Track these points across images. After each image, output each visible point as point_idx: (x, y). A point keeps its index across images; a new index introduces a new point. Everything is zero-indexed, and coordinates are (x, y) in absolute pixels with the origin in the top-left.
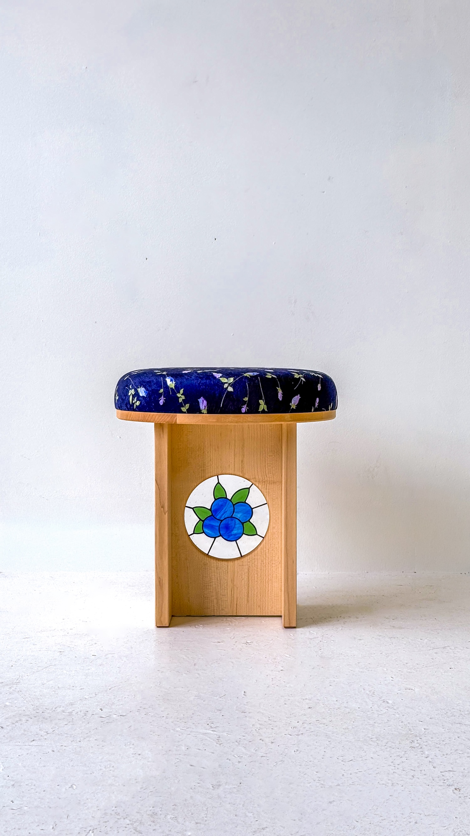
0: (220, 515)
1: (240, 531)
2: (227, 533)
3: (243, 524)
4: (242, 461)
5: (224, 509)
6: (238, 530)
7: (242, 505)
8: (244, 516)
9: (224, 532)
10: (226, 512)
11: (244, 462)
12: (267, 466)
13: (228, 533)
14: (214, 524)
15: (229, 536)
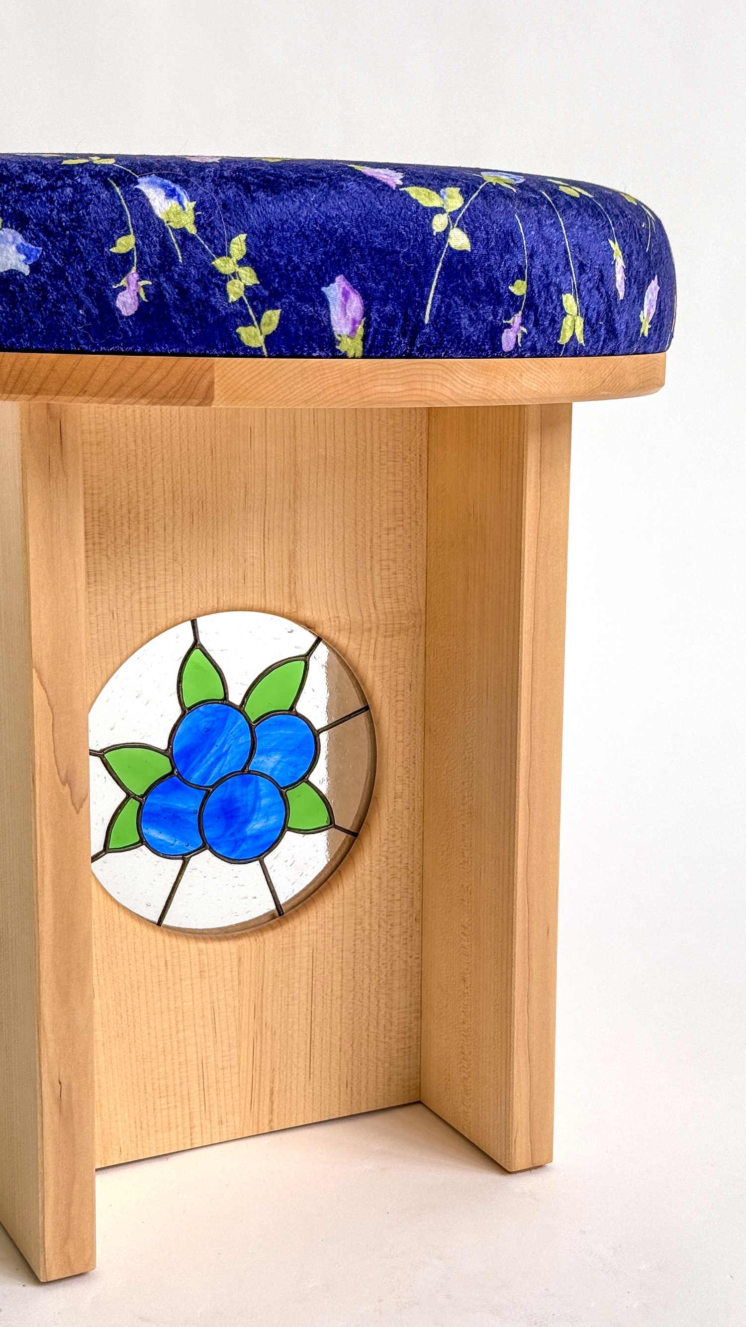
0: (202, 769)
1: (274, 820)
2: (229, 833)
3: (282, 792)
4: (292, 557)
5: (219, 744)
6: (268, 818)
7: (281, 724)
8: (290, 764)
9: (219, 832)
10: (226, 753)
11: (298, 558)
12: (377, 567)
13: (232, 834)
14: (180, 805)
15: (237, 844)
